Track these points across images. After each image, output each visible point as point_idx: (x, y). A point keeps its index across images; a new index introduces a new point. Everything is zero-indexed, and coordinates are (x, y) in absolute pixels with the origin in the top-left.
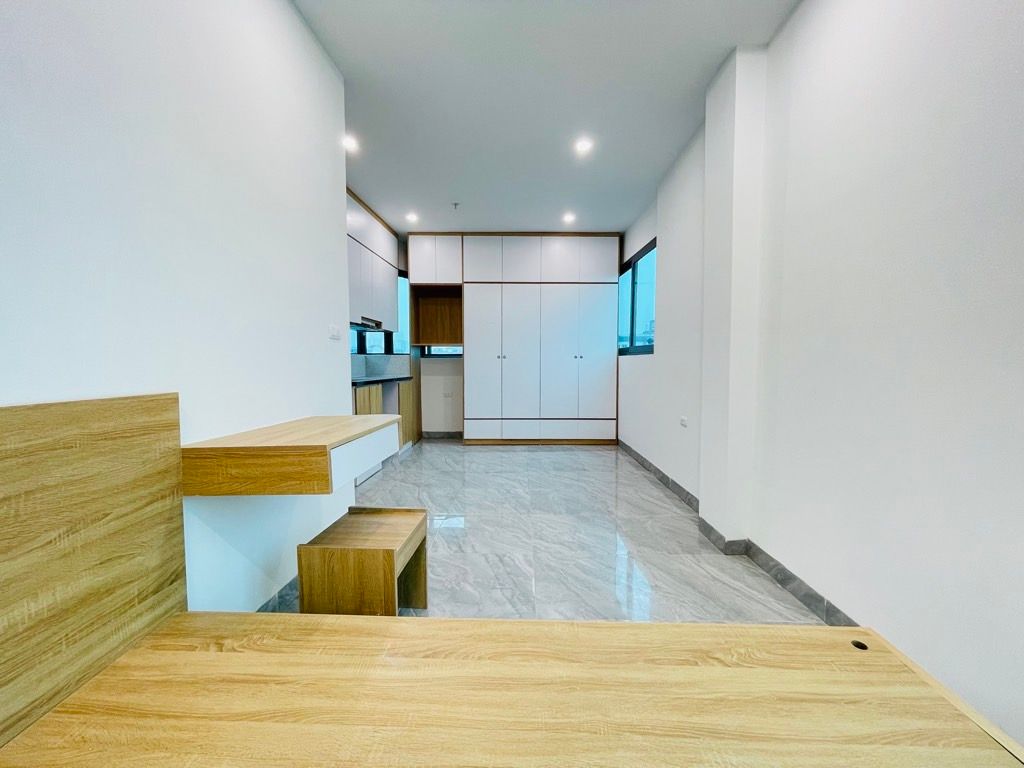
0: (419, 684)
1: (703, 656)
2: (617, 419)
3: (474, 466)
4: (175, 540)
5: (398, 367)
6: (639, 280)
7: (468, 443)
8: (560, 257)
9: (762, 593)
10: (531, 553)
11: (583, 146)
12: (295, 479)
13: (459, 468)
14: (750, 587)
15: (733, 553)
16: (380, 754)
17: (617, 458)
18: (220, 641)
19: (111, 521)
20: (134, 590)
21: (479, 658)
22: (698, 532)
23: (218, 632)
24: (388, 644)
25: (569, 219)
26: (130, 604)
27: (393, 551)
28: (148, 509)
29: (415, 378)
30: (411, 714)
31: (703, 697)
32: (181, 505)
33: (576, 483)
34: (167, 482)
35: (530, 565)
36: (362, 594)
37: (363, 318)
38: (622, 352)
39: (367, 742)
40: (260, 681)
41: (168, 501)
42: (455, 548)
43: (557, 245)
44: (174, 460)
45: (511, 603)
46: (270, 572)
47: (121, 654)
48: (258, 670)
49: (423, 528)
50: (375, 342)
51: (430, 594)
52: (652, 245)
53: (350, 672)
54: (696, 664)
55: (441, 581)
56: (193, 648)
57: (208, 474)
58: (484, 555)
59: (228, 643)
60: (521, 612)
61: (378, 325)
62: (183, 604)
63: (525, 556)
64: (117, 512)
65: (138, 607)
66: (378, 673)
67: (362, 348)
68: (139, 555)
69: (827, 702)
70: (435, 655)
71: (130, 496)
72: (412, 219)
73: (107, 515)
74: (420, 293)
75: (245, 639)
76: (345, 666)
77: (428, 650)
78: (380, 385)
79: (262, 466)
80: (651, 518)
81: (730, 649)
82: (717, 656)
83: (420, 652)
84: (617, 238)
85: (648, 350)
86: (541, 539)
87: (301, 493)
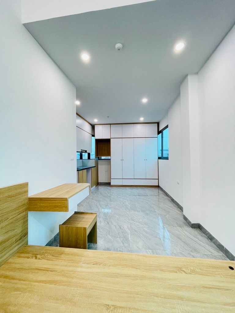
0: (91, 274)
1: (179, 269)
2: (158, 179)
3: (114, 194)
4: (26, 224)
5: (92, 163)
6: (164, 136)
7: (112, 186)
8: (140, 130)
9: (204, 243)
10: (130, 225)
11: (145, 100)
12: (58, 207)
13: (109, 195)
14: (200, 241)
15: (194, 228)
16: (78, 298)
17: (159, 192)
18: (36, 256)
19: (9, 220)
20: (14, 239)
21: (109, 266)
22: (183, 219)
23: (35, 252)
24: (83, 259)
25: (142, 119)
26: (12, 244)
27: (86, 228)
28: (19, 216)
29: (97, 166)
30: (88, 285)
31: (178, 285)
32: (27, 214)
33: (145, 201)
34: (24, 207)
35: (129, 230)
36: (77, 240)
37: (81, 150)
38: (159, 158)
39: (74, 293)
40: (47, 270)
41: (24, 213)
42: (106, 223)
43: (139, 126)
44: (26, 201)
45: (122, 242)
46: (52, 231)
47: (10, 258)
48: (46, 266)
49: (96, 219)
50: (85, 156)
51: (98, 239)
52: (167, 127)
53: (71, 269)
54: (177, 272)
55: (102, 234)
56: (28, 258)
57: (35, 205)
58: (115, 226)
59: (38, 256)
60: (125, 246)
61: (86, 151)
62: (27, 242)
63: (128, 226)
64: (11, 218)
65: (15, 244)
66: (79, 269)
67: (81, 158)
68: (16, 229)
69: (218, 289)
70: (96, 264)
71: (14, 213)
72: (96, 121)
73: (8, 219)
74: (98, 141)
75: (43, 255)
76: (70, 266)
77: (94, 262)
78: (86, 170)
79: (50, 203)
80: (168, 214)
81: (188, 268)
82: (184, 269)
83: (92, 262)
84: (157, 124)
85: (167, 158)
86: (133, 221)
87: (60, 211)
